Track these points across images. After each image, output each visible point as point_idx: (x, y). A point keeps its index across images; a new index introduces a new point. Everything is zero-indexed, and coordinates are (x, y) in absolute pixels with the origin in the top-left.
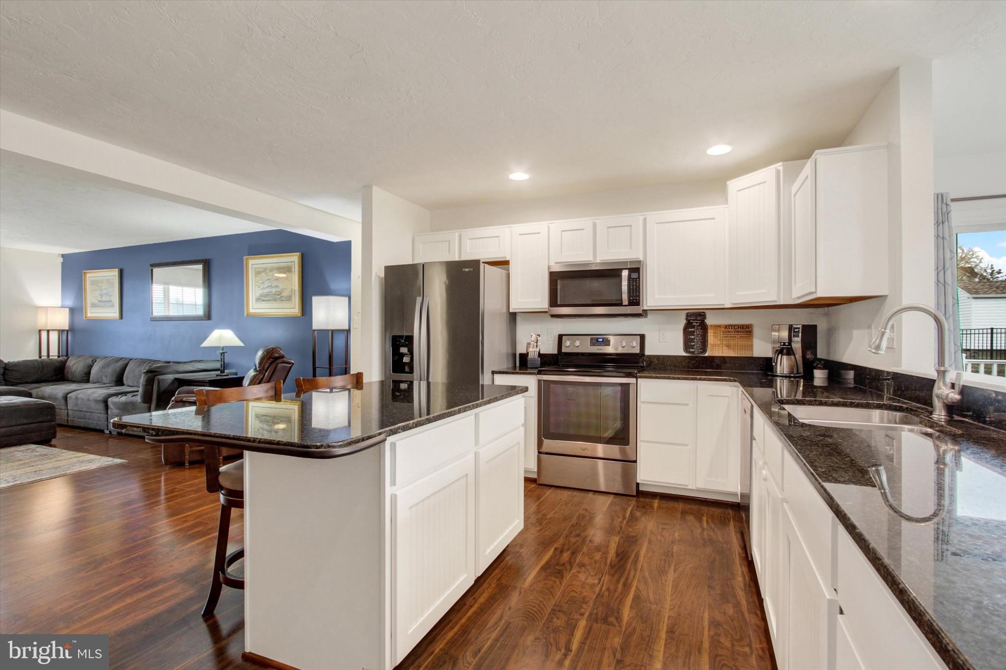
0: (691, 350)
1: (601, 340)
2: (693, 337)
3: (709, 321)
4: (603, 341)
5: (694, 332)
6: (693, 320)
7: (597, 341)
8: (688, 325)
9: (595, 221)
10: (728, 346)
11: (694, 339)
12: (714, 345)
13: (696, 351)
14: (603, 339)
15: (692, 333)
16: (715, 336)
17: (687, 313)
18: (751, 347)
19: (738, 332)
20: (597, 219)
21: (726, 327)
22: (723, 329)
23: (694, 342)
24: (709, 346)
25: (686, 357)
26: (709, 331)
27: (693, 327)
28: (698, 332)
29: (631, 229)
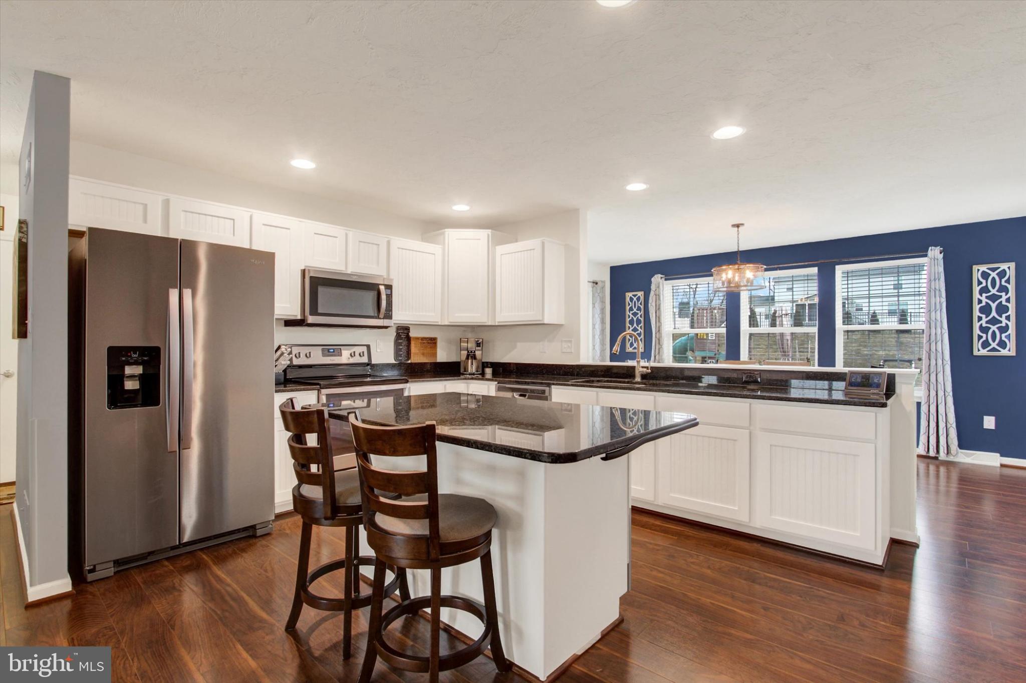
0: (400, 358)
1: (332, 351)
2: (401, 347)
3: (412, 334)
4: (334, 352)
5: (402, 343)
6: (402, 333)
7: (329, 352)
8: (398, 336)
9: (348, 232)
10: (423, 354)
11: (402, 349)
12: (415, 354)
13: (403, 359)
14: (334, 350)
15: (400, 344)
16: (415, 347)
17: (398, 327)
18: (435, 355)
19: (428, 343)
20: (350, 230)
21: (423, 339)
22: (420, 341)
23: (402, 351)
24: (412, 354)
25: (396, 364)
26: (412, 342)
27: (401, 339)
28: (405, 343)
29: (378, 248)
